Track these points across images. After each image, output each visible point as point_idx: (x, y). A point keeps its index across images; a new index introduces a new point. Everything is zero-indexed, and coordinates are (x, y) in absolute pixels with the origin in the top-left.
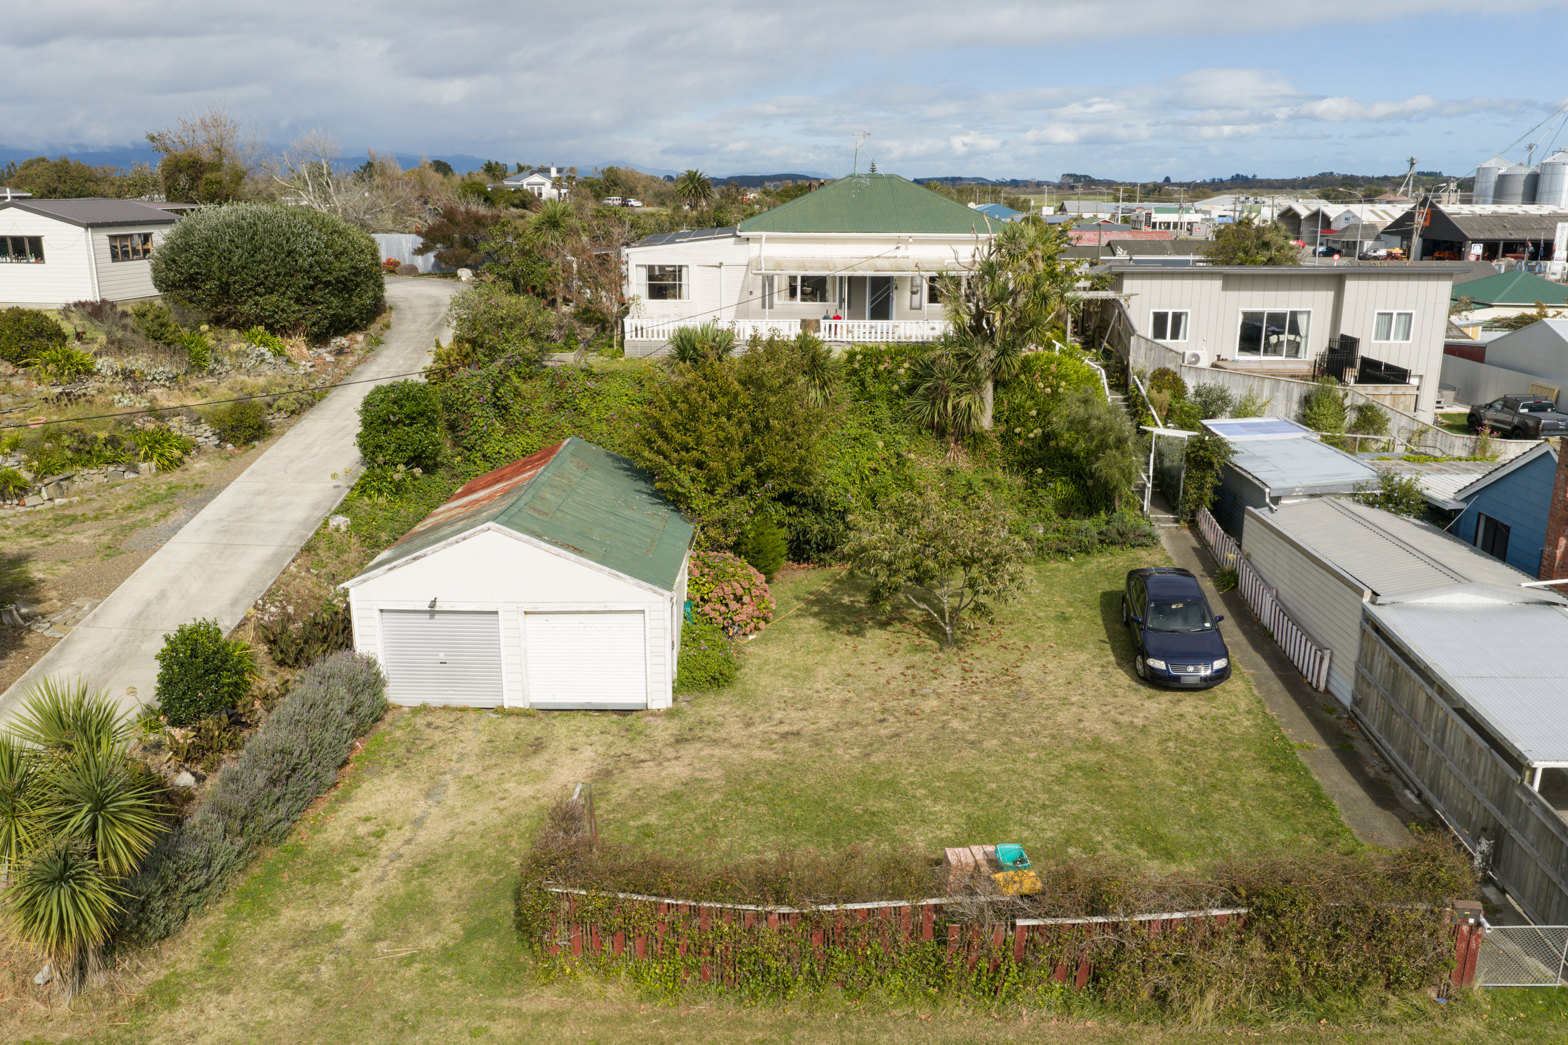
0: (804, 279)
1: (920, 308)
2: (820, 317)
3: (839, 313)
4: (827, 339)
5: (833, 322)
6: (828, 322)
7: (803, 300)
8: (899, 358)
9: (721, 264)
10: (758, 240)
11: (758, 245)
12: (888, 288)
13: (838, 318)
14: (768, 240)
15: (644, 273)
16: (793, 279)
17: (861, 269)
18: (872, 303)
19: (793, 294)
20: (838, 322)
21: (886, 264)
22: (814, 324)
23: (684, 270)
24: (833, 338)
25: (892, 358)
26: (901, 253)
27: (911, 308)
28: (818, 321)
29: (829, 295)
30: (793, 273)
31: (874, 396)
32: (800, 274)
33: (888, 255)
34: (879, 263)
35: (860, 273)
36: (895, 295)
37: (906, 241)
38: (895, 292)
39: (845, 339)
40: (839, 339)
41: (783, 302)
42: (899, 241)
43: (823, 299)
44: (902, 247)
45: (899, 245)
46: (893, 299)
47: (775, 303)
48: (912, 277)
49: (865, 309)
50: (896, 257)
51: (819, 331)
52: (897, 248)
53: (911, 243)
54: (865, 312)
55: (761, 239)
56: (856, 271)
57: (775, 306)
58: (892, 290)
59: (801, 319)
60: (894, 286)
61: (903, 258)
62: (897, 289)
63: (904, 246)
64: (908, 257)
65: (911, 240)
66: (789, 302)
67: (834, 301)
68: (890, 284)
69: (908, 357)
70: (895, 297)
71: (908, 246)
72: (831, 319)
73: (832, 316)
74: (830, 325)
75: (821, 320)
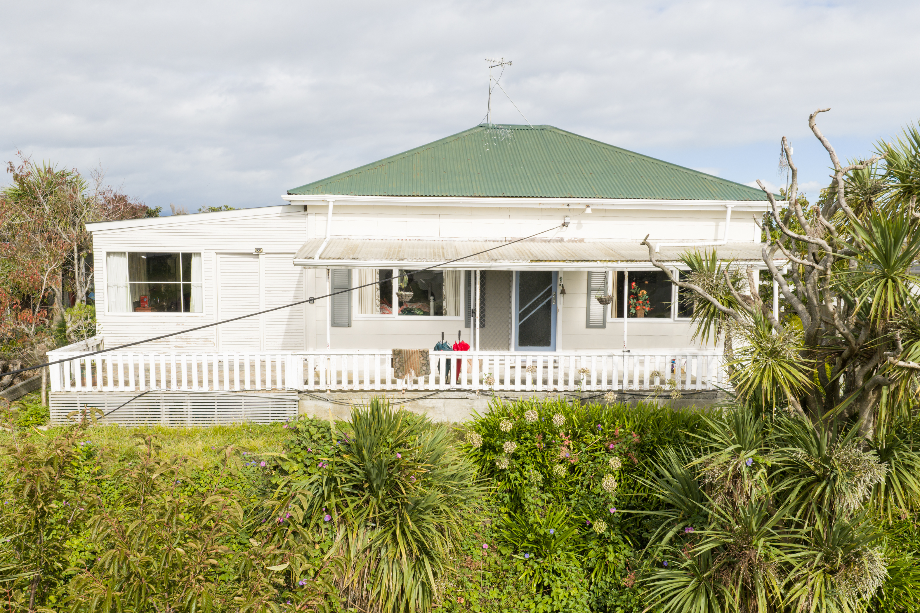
0: (404, 275)
1: (603, 326)
2: (429, 346)
3: (466, 339)
4: (443, 386)
5: (454, 356)
6: (443, 355)
7: (401, 313)
8: (592, 439)
9: (258, 250)
10: (323, 208)
11: (322, 218)
12: (549, 293)
13: (463, 347)
14: (339, 208)
15: (123, 266)
16: (384, 274)
17: (504, 257)
18: (521, 316)
19: (386, 301)
20: (463, 354)
21: (550, 250)
22: (417, 360)
24: (454, 384)
25: (575, 436)
26: (568, 233)
27: (589, 326)
28: (425, 354)
29: (448, 304)
30: (384, 264)
31: (547, 539)
32: (395, 265)
33: (548, 236)
34: (538, 249)
35: (502, 265)
36: (561, 303)
37: (580, 213)
38: (560, 298)
39: (476, 386)
40: (464, 385)
41: (368, 315)
42: (568, 211)
43: (437, 311)
44: (573, 223)
45: (567, 220)
46: (557, 311)
47: (353, 317)
48: (589, 274)
49: (510, 329)
50: (561, 240)
51: (428, 372)
52: (563, 225)
53: (588, 215)
54: (510, 334)
55: (327, 206)
56: (496, 260)
57: (353, 323)
58: (556, 295)
59: (394, 351)
60: (559, 289)
61: (573, 241)
62: (563, 292)
63: (576, 222)
64: (582, 240)
65: (589, 210)
66: (379, 316)
67: (457, 314)
68: (553, 285)
69: (613, 436)
70: (560, 306)
71: (583, 222)
72: (449, 349)
73: (451, 344)
74: (448, 362)
75: (432, 352)
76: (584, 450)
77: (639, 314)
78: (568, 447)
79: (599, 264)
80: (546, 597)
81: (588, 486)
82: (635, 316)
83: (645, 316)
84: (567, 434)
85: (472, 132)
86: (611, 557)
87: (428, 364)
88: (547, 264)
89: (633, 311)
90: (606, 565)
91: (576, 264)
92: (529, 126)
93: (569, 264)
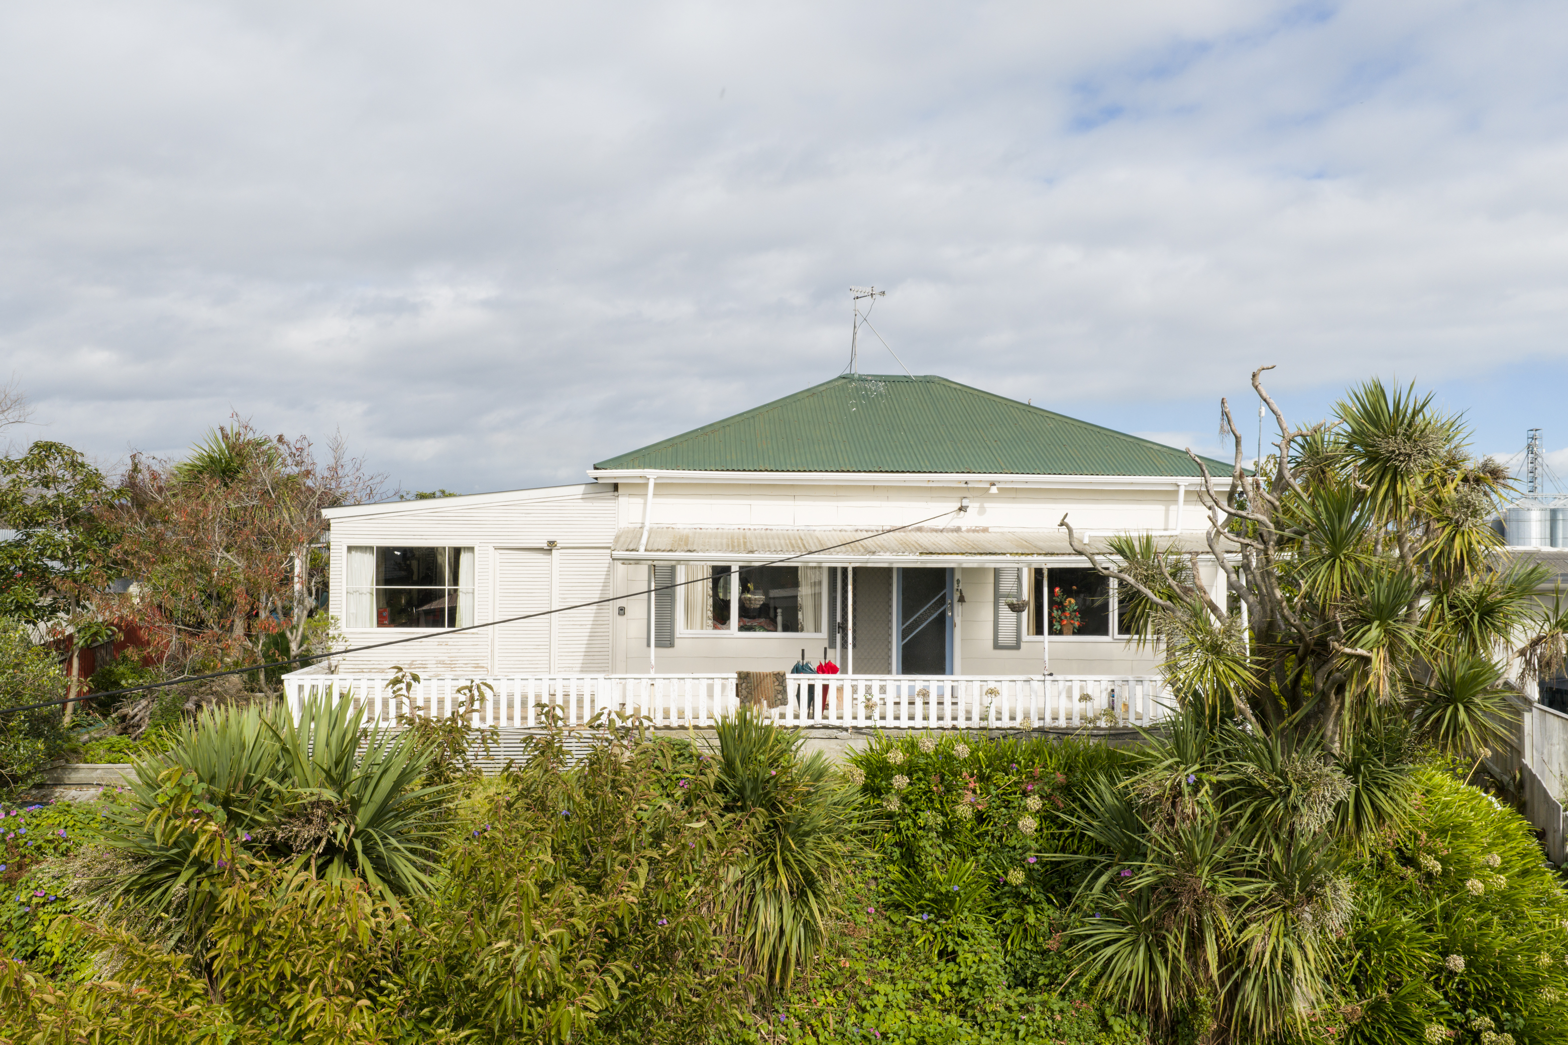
0: (749, 575)
1: (1017, 647)
2: (786, 667)
3: (834, 657)
4: (804, 721)
5: (819, 680)
6: (805, 680)
7: (742, 628)
8: (1003, 780)
9: (552, 544)
10: (640, 487)
11: (639, 501)
12: (943, 600)
13: (828, 668)
14: (662, 487)
15: (368, 565)
16: (720, 574)
17: (885, 549)
18: (905, 633)
19: (720, 615)
20: (832, 680)
21: (944, 541)
22: (770, 685)
23: (464, 558)
24: (818, 719)
25: (983, 778)
26: (967, 521)
27: (997, 646)
28: (780, 678)
29: (805, 616)
30: (721, 557)
31: (949, 898)
32: (736, 560)
33: (940, 523)
34: (927, 540)
35: (882, 560)
36: (958, 615)
37: (983, 493)
38: (958, 608)
39: (848, 722)
40: (833, 721)
41: (697, 632)
42: (966, 491)
43: (792, 625)
44: (973, 506)
45: (965, 503)
46: (953, 625)
47: (677, 634)
48: (997, 572)
49: (890, 650)
50: (958, 530)
51: (784, 702)
52: (960, 509)
53: (993, 497)
54: (890, 657)
55: (646, 485)
56: (874, 553)
57: (677, 642)
58: (952, 604)
59: (739, 674)
60: (956, 596)
61: (974, 531)
62: (962, 600)
63: (977, 505)
64: (985, 530)
65: (994, 490)
66: (711, 632)
67: (817, 629)
68: (947, 590)
69: (1032, 777)
70: (958, 620)
71: (986, 505)
72: (812, 671)
73: (814, 666)
74: (811, 688)
75: (789, 676)
76: (994, 793)
77: (1065, 630)
78: (974, 791)
79: (1009, 557)
80: (951, 965)
81: (1001, 837)
82: (1060, 633)
83: (1074, 633)
84: (972, 775)
85: (831, 385)
86: (1031, 919)
87: (784, 691)
88: (941, 557)
89: (1057, 626)
90: (1025, 930)
91: (978, 557)
92: (909, 377)
93: (970, 558)
